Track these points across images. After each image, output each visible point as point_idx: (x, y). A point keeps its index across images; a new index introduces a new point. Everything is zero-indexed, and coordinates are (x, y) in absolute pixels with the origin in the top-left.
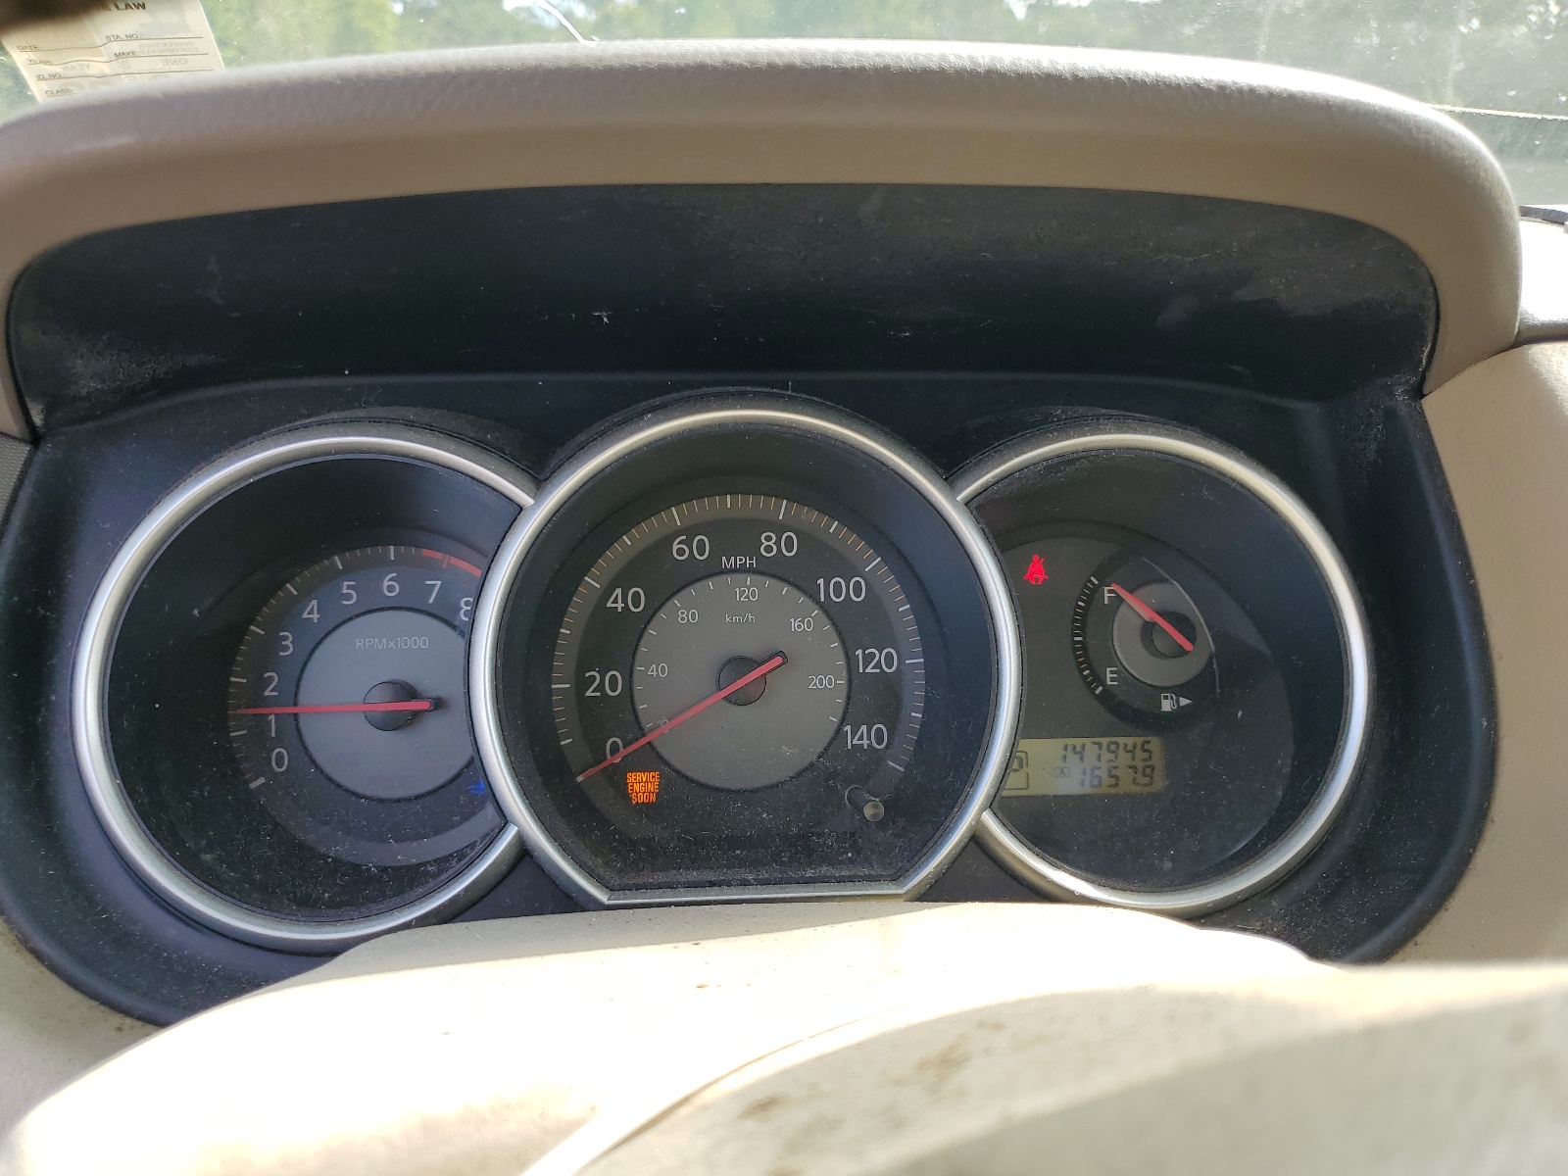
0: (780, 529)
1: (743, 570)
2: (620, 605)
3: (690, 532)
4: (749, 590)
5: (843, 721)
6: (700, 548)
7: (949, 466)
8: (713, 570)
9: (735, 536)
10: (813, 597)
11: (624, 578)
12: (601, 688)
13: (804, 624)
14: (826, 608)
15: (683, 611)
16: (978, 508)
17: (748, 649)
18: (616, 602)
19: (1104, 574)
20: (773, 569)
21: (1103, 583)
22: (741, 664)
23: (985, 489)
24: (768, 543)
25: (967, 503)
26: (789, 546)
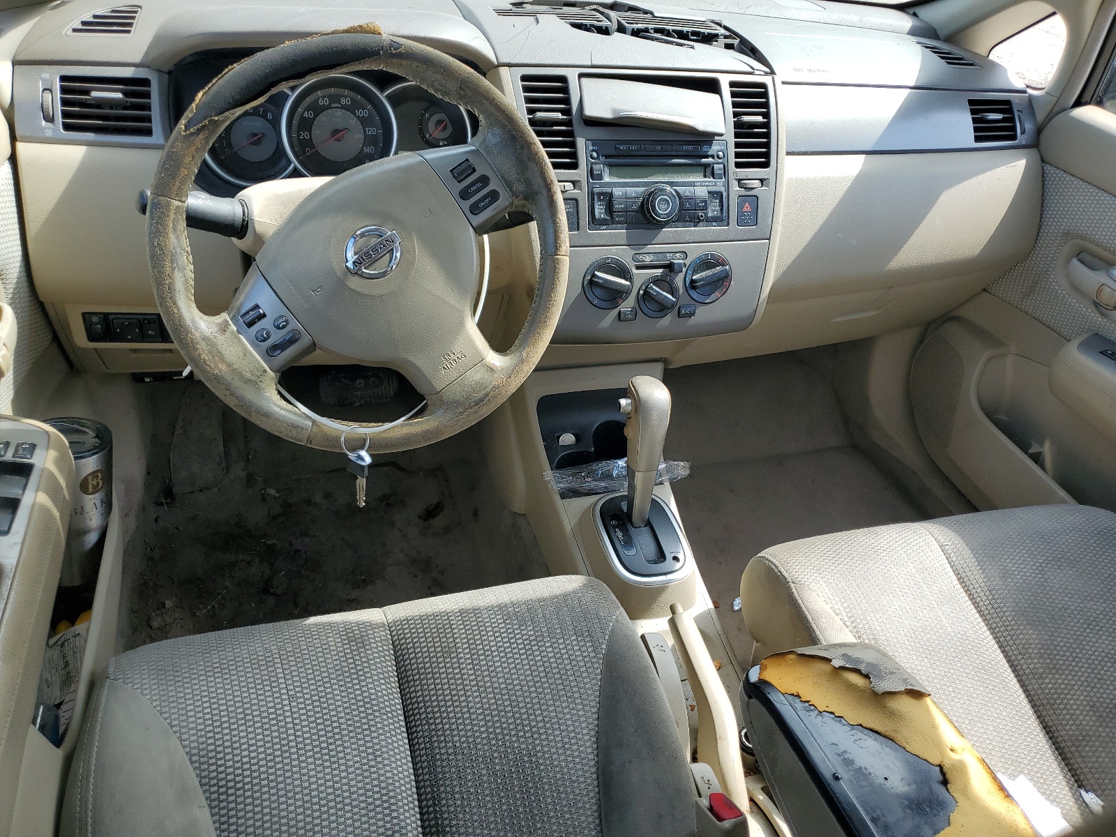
0: (346, 97)
1: (337, 107)
2: (307, 116)
3: (323, 97)
4: (339, 112)
5: (363, 146)
6: (326, 102)
7: (382, 89)
8: (329, 107)
9: (334, 99)
10: (355, 114)
11: (307, 109)
12: (303, 136)
13: (353, 121)
14: (358, 117)
15: (322, 118)
16: (389, 98)
17: (340, 127)
18: (306, 115)
19: (426, 110)
20: (343, 107)
21: (426, 112)
22: (336, 132)
23: (389, 93)
24: (343, 101)
25: (386, 96)
26: (348, 102)
